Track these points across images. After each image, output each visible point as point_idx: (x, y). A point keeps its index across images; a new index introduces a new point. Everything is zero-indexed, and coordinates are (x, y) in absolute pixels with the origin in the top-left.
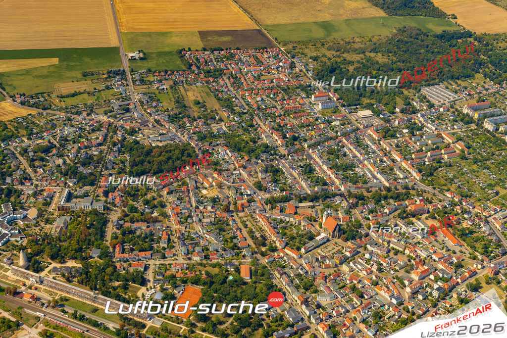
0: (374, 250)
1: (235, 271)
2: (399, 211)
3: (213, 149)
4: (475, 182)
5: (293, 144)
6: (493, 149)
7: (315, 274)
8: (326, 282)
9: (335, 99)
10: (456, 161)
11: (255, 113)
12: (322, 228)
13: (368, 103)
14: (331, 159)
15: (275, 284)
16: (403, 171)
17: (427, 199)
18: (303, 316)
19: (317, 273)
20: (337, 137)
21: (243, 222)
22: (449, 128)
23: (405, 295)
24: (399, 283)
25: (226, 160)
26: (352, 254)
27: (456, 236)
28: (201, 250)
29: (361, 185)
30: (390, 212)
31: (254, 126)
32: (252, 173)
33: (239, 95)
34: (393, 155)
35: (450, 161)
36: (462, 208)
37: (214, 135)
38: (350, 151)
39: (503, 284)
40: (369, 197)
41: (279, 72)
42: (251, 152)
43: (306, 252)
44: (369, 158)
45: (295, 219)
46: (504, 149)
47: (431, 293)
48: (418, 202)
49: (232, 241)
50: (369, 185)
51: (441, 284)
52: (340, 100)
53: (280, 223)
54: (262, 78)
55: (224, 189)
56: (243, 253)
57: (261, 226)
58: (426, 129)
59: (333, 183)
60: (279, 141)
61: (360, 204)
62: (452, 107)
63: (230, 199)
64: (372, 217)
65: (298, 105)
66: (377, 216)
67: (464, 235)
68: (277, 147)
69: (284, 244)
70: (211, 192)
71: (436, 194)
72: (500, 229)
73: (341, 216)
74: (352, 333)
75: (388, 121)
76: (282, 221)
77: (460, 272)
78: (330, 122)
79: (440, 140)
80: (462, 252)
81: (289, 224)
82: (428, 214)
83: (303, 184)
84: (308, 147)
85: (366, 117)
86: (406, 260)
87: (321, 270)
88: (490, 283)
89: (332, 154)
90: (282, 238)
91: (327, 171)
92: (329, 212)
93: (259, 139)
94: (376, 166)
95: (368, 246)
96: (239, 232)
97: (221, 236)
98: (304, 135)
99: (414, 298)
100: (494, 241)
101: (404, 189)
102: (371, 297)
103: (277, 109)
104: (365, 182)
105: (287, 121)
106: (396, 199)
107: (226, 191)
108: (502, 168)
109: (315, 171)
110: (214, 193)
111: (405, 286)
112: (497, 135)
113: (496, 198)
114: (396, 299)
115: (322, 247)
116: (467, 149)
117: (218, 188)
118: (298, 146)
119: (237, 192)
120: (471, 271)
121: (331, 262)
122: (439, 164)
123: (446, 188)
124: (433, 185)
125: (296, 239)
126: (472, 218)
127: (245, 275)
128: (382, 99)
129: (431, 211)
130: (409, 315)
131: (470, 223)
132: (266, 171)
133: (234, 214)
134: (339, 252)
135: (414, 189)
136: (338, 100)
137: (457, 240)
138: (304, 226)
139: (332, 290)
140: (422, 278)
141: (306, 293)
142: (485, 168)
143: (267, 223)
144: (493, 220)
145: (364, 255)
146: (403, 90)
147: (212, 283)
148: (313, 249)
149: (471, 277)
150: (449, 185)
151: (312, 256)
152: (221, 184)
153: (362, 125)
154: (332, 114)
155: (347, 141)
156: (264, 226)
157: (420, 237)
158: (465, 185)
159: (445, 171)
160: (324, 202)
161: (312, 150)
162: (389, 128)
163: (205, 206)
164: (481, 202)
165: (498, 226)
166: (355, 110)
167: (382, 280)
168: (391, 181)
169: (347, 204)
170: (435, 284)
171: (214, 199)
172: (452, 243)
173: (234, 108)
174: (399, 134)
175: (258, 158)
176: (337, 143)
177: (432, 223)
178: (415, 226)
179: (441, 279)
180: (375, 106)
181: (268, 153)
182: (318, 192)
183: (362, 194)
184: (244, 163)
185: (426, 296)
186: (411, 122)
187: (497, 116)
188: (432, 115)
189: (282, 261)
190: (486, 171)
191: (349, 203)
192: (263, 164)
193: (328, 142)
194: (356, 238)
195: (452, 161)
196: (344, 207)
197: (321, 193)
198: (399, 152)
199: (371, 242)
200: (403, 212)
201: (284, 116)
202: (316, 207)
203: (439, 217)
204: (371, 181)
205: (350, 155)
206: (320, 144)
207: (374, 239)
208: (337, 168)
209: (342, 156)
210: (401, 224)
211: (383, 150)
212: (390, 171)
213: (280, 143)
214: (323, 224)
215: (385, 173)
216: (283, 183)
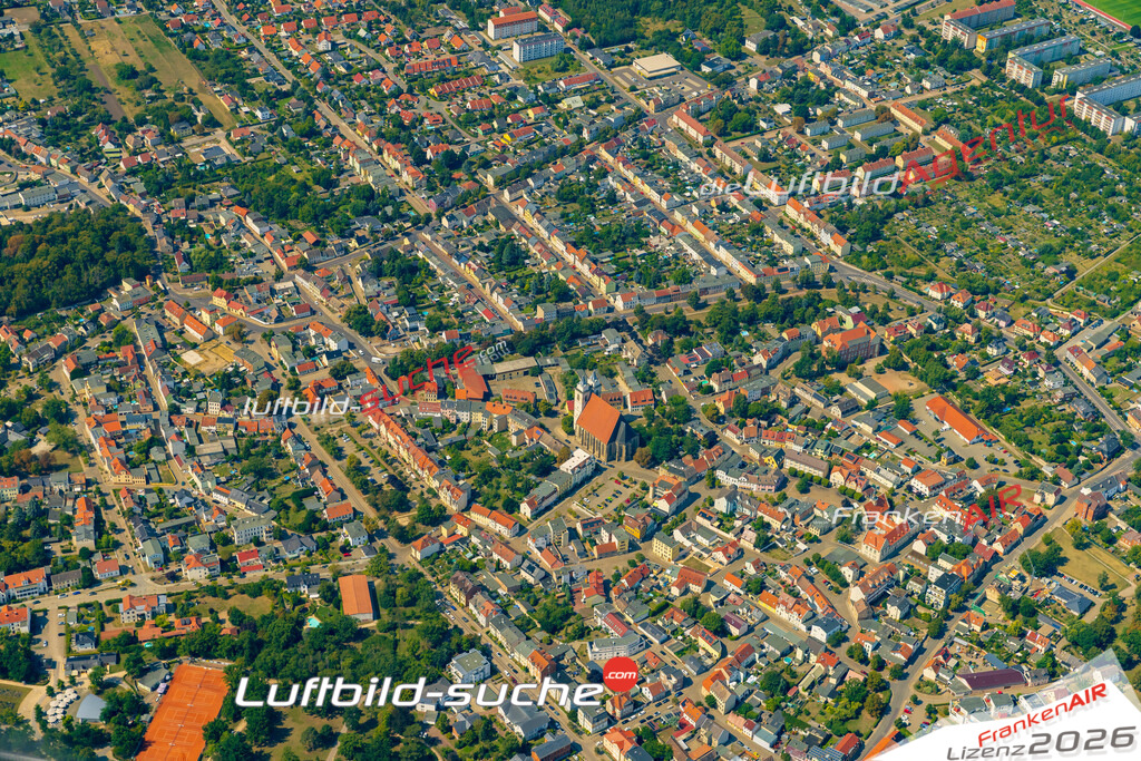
0: (737, 484)
1: (323, 597)
2: (796, 357)
3: (201, 219)
4: (1004, 246)
5: (448, 181)
6: (1042, 142)
7: (572, 579)
8: (609, 600)
9: (560, 28)
10: (940, 186)
11: (316, 93)
12: (573, 433)
13: (660, 32)
14: (572, 215)
15: (456, 627)
16: (793, 233)
17: (874, 311)
18: (552, 714)
19: (579, 574)
20: (581, 145)
21: (327, 441)
22: (908, 90)
23: (848, 612)
24: (826, 578)
25: (245, 250)
26: (675, 505)
27: (972, 415)
28: (206, 546)
29: (674, 287)
30: (770, 361)
31: (320, 134)
32: (335, 283)
33: (259, 38)
35: (925, 190)
36: (977, 328)
37: (197, 173)
38: (628, 186)
39: (1125, 544)
40: (703, 322)
42: (321, 215)
43: (537, 515)
44: (686, 203)
45: (487, 415)
46: (1075, 139)
47: (922, 597)
48: (849, 324)
49: (301, 507)
50: (696, 286)
51: (949, 566)
52: (575, 30)
53: (443, 433)
55: (252, 342)
56: (341, 540)
57: (385, 447)
58: (842, 96)
59: (588, 291)
60: (405, 174)
61: (677, 348)
62: (908, 24)
63: (277, 373)
64: (720, 385)
65: (448, 56)
66: (733, 379)
67: (994, 407)
68: (401, 193)
69: (464, 498)
70: (212, 357)
71: (898, 293)
72: (1093, 379)
73: (625, 389)
74: (708, 748)
75: (725, 82)
76: (448, 426)
77: (997, 522)
78: (551, 101)
79: (888, 126)
80: (995, 462)
81: (471, 433)
82: (884, 358)
83: (498, 300)
84: (496, 184)
85: (660, 77)
86: (837, 501)
87: (589, 566)
88: (1087, 546)
89: (574, 200)
90: (457, 479)
91: (565, 255)
92: (590, 382)
93: (341, 171)
94: (710, 223)
95: (720, 474)
96: (318, 473)
97: (265, 493)
98: (480, 148)
99: (875, 617)
100: (1080, 416)
101: (800, 288)
102: (751, 629)
103: (384, 71)
104: (685, 279)
105: (420, 110)
106: (782, 322)
107: (259, 348)
108: (1074, 195)
109: (528, 257)
110: (223, 358)
111: (846, 585)
112: (1047, 98)
113: (1067, 287)
114: (826, 628)
115: (582, 492)
117: (234, 340)
118: (467, 183)
119: (294, 349)
120: (1030, 515)
121: (618, 537)
123: (923, 272)
124: (884, 266)
125: (499, 475)
126: (1011, 356)
127: (357, 607)
128: (700, 14)
129: (889, 347)
130: (869, 669)
131: (1008, 372)
132: (377, 273)
134: (636, 501)
135: (830, 285)
136: (567, 29)
137: (978, 426)
138: (519, 433)
139: (632, 621)
140: (891, 554)
141: (551, 642)
142: (1026, 201)
143: (404, 436)
144: (1069, 355)
145: (712, 504)
147: (257, 646)
148: (555, 503)
149: (1029, 532)
150: (931, 263)
151: (557, 524)
152: (242, 326)
153: (651, 102)
154: (557, 75)
155: (614, 155)
156: (395, 447)
157: (868, 429)
158: (976, 257)
159: (913, 221)
160: (569, 353)
161: (510, 193)
162: (733, 104)
163: (199, 402)
164: (1028, 305)
165: (1086, 372)
166: (622, 57)
167: (774, 574)
168: (761, 268)
169: (638, 350)
170: (931, 568)
171: (227, 376)
172: (962, 437)
173: (249, 81)
174: (764, 120)
175: (345, 232)
176: (582, 163)
177: (898, 383)
178: (850, 395)
179: (947, 550)
180: (682, 40)
181: (376, 213)
182: (547, 324)
183: (680, 317)
184: (305, 255)
185: (911, 606)
186: (795, 79)
187: (1042, 40)
188: (855, 52)
189: (466, 552)
190: (1029, 208)
191: (645, 347)
192: (363, 252)
193: (556, 163)
194: (681, 453)
195: (929, 188)
196: (633, 360)
197: (555, 324)
198: (770, 174)
199: (727, 460)
200: (808, 358)
201: (408, 93)
202: (548, 370)
203: (915, 364)
204: (702, 273)
205: (628, 197)
206: (534, 171)
207: (736, 451)
208: (595, 241)
209: (602, 204)
210: (806, 396)
211: (723, 173)
212: (753, 235)
213: (410, 179)
214: (575, 422)
215: (739, 244)
216: (434, 305)
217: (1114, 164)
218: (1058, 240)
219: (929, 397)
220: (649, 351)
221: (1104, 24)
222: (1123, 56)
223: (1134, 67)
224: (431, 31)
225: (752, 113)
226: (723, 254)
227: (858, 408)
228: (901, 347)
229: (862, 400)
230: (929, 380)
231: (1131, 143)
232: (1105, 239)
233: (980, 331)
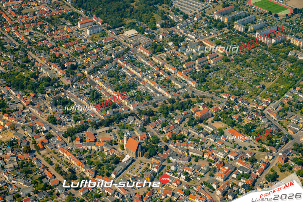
0: (177, 161)
2: (187, 120)
4: (243, 81)
5: (73, 74)
7: (131, 196)
9: (100, 24)
10: (221, 64)
11: (27, 48)
12: (124, 150)
13: (131, 23)
14: (113, 81)
16: (180, 82)
17: (208, 104)
19: (133, 195)
20: (112, 59)
21: (47, 160)
22: (207, 35)
23: (216, 198)
24: (208, 188)
25: (11, 100)
26: (159, 169)
27: (242, 133)
28: (12, 198)
29: (148, 101)
30: (180, 122)
31: (30, 61)
32: (42, 109)
33: (5, 32)
34: (167, 68)
36: (239, 106)
38: (128, 71)
39: (295, 169)
40: (158, 111)
41: (39, 4)
42: (34, 88)
43: (117, 177)
44: (147, 75)
45: (97, 146)
46: (258, 46)
47: (238, 191)
48: (201, 108)
49: (42, 182)
50: (154, 101)
51: (244, 181)
52: (105, 24)
53: (83, 153)
54: (23, 11)
55: (18, 130)
56: (56, 192)
57: (66, 160)
58: (188, 39)
59: (121, 105)
60: (59, 72)
61: (151, 120)
62: (204, 15)
63: (28, 139)
64: (166, 130)
65: (67, 34)
66: (169, 128)
67: (248, 130)
68: (59, 78)
69: (94, 173)
70: (6, 136)
71: (214, 97)
72: (276, 119)
73: (138, 134)
75: (152, 37)
76: (85, 151)
77: (256, 166)
78: (101, 46)
79: (202, 47)
80: (252, 147)
81: (93, 152)
82: (213, 118)
84: (88, 73)
85: (133, 37)
86: (207, 164)
87: (136, 192)
88: (284, 171)
89: (113, 77)
90: (91, 168)
91: (113, 94)
92: (128, 133)
93: (39, 73)
94: (155, 80)
95: (171, 158)
96: (46, 170)
97: (29, 179)
98: (81, 63)
99: (225, 199)
100: (274, 131)
101: (185, 98)
103: (47, 40)
104: (150, 98)
105: (61, 52)
106: (181, 109)
107: (21, 131)
108: (260, 63)
109: (102, 96)
110: (9, 136)
111: (214, 190)
112: (248, 35)
113: (263, 92)
115: (129, 168)
116: (227, 52)
117: (12, 130)
118: (79, 74)
119: (32, 131)
120: (266, 163)
122: (208, 70)
123: (220, 90)
124: (208, 90)
125: (103, 165)
126: (250, 114)
128: (142, 17)
129: (214, 114)
131: (251, 119)
132: (56, 104)
133: (36, 153)
134: (146, 169)
135: (194, 97)
136: (102, 24)
138: (107, 151)
140: (226, 179)
142: (247, 67)
143: (72, 155)
144: (267, 112)
145: (170, 168)
146: (158, 5)
148: (122, 172)
149: (266, 168)
150: (222, 87)
151: (124, 179)
152: (14, 125)
153: (131, 45)
154: (101, 38)
155: (123, 61)
156: (69, 159)
157: (212, 140)
158: (235, 84)
159: (215, 75)
160: (119, 124)
161: (93, 76)
162: (156, 44)
163: (3, 151)
164: (253, 98)
165: (273, 117)
166: (120, 31)
167: (192, 188)
168: (173, 93)
169: (140, 122)
170: (239, 182)
171: (12, 142)
172: (240, 140)
173: (4, 46)
174: (166, 48)
175: (43, 92)
176: (114, 65)
177: (219, 125)
178: (205, 130)
179: (243, 176)
180: (137, 25)
181: (52, 85)
182: (111, 116)
183: (151, 110)
184: (32, 100)
185: (235, 195)
186: (173, 34)
187: (243, 17)
188: (189, 25)
189: (96, 191)
191: (141, 121)
192: (50, 98)
193: (105, 65)
194: (158, 153)
195: (218, 65)
196: (138, 125)
197: (113, 116)
198: (170, 64)
199: (172, 154)
200: (191, 120)
201: (56, 47)
202: (113, 130)
203: (223, 119)
204: (155, 96)
205: (129, 74)
206: (99, 69)
207: (174, 151)
208: (121, 89)
209: (122, 77)
210: (192, 132)
211: (156, 65)
212: (168, 83)
213: (61, 74)
214: (124, 146)
215: (165, 86)
216: (75, 113)
217: (270, 53)
218: (258, 78)
219: (229, 129)
220: (143, 122)
221: (260, 11)
222: (267, 20)
223: (271, 24)
224: (60, 27)
225: (162, 46)
226: (160, 90)
227: (208, 134)
228: (218, 114)
229: (209, 131)
230: (228, 123)
231: (274, 46)
232: (272, 76)
233: (240, 107)
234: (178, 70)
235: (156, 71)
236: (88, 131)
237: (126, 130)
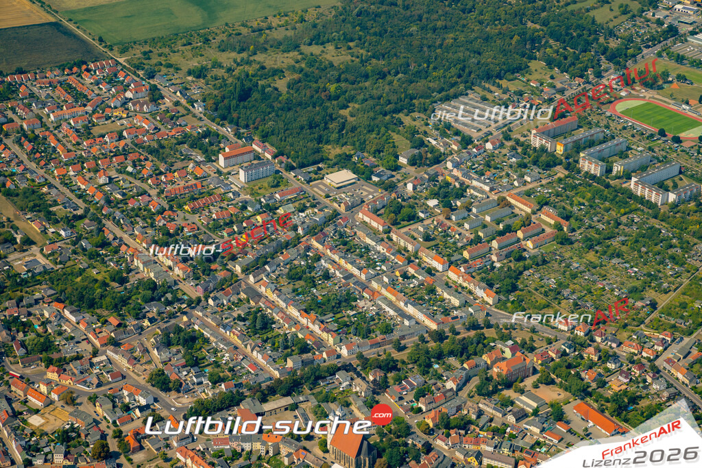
2: (475, 381)
3: (30, 314)
4: (604, 289)
5: (208, 272)
6: (614, 214)
9: (269, 157)
10: (552, 249)
11: (103, 214)
12: (327, 451)
13: (340, 155)
14: (300, 290)
16: (456, 291)
17: (524, 344)
20: (298, 238)
22: (516, 183)
25: (66, 335)
27: (607, 414)
29: (382, 337)
30: (458, 385)
31: (109, 244)
32: (137, 353)
33: (54, 177)
34: (425, 259)
35: (541, 253)
36: (598, 350)
37: (22, 280)
38: (336, 266)
40: (406, 361)
41: (130, 114)
42: (119, 305)
44: (378, 274)
45: (264, 443)
46: (636, 210)
48: (508, 354)
50: (396, 335)
52: (280, 158)
53: (233, 460)
54: (96, 131)
55: (80, 404)
58: (472, 191)
59: (320, 344)
60: (176, 269)
61: (391, 381)
62: (508, 138)
63: (103, 426)
64: (426, 406)
65: (194, 182)
66: (434, 400)
67: (622, 407)
68: (176, 283)
70: (52, 418)
71: (537, 329)
72: (687, 381)
73: (360, 415)
75: (390, 187)
76: (236, 455)
78: (272, 209)
79: (507, 211)
81: (254, 458)
82: (537, 376)
83: (258, 357)
84: (243, 271)
85: (345, 186)
89: (300, 279)
91: (300, 319)
93: (129, 271)
94: (398, 288)
101: (468, 329)
103: (149, 196)
104: (388, 330)
105: (180, 222)
106: (461, 356)
107: (87, 408)
108: (644, 249)
109: (274, 323)
110: (60, 419)
112: (612, 183)
113: (653, 316)
116: (565, 221)
117: (67, 403)
118: (222, 273)
119: (114, 407)
122: (521, 264)
123: (551, 311)
124: (523, 309)
126: (625, 368)
128: (365, 141)
129: (539, 368)
131: (626, 381)
132: (169, 344)
133: (122, 460)
135: (489, 326)
136: (275, 157)
137: (613, 422)
138: (289, 455)
142: (612, 257)
144: (665, 364)
146: (401, 116)
150: (555, 304)
152: (72, 392)
153: (342, 205)
154: (273, 190)
155: (322, 243)
157: (537, 431)
158: (585, 298)
159: (537, 276)
160: (315, 391)
161: (254, 277)
162: (399, 202)
163: (46, 454)
164: (629, 331)
165: (680, 376)
166: (316, 174)
168: (440, 317)
169: (365, 386)
171: (66, 432)
172: (604, 431)
173: (51, 209)
174: (422, 212)
175: (140, 316)
176: (302, 252)
177: (551, 394)
178: (518, 406)
180: (355, 159)
182: (296, 370)
183: (390, 358)
184: (112, 334)
186: (438, 181)
187: (600, 143)
188: (475, 159)
190: (615, 261)
191: (368, 382)
192: (155, 329)
193: (282, 253)
194: (407, 460)
195: (544, 252)
196: (361, 393)
197: (302, 370)
198: (433, 250)
199: (441, 462)
200: (485, 381)
201: (169, 210)
202: (301, 406)
203: (560, 379)
204: (398, 325)
205: (338, 273)
206: (268, 260)
207: (446, 455)
208: (320, 307)
209: (320, 280)
210: (488, 409)
211: (401, 251)
212: (429, 294)
213: (180, 273)
214: (329, 443)
215: (420, 301)
216: (212, 364)
217: (667, 226)
218: (640, 282)
219: (574, 403)
220: (371, 385)
221: (639, 129)
222: (656, 149)
223: (666, 157)
224: (179, 165)
225: (413, 207)
226: (411, 310)
227: (526, 415)
228: (547, 367)
229: (528, 409)
230: (573, 390)
231: (675, 210)
232: (671, 279)
233: (600, 351)
234: (452, 263)
235: (400, 266)
236: (242, 408)
237: (332, 406)
